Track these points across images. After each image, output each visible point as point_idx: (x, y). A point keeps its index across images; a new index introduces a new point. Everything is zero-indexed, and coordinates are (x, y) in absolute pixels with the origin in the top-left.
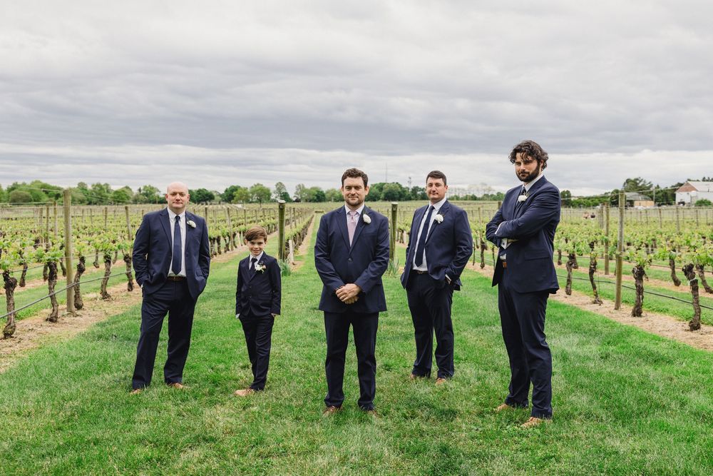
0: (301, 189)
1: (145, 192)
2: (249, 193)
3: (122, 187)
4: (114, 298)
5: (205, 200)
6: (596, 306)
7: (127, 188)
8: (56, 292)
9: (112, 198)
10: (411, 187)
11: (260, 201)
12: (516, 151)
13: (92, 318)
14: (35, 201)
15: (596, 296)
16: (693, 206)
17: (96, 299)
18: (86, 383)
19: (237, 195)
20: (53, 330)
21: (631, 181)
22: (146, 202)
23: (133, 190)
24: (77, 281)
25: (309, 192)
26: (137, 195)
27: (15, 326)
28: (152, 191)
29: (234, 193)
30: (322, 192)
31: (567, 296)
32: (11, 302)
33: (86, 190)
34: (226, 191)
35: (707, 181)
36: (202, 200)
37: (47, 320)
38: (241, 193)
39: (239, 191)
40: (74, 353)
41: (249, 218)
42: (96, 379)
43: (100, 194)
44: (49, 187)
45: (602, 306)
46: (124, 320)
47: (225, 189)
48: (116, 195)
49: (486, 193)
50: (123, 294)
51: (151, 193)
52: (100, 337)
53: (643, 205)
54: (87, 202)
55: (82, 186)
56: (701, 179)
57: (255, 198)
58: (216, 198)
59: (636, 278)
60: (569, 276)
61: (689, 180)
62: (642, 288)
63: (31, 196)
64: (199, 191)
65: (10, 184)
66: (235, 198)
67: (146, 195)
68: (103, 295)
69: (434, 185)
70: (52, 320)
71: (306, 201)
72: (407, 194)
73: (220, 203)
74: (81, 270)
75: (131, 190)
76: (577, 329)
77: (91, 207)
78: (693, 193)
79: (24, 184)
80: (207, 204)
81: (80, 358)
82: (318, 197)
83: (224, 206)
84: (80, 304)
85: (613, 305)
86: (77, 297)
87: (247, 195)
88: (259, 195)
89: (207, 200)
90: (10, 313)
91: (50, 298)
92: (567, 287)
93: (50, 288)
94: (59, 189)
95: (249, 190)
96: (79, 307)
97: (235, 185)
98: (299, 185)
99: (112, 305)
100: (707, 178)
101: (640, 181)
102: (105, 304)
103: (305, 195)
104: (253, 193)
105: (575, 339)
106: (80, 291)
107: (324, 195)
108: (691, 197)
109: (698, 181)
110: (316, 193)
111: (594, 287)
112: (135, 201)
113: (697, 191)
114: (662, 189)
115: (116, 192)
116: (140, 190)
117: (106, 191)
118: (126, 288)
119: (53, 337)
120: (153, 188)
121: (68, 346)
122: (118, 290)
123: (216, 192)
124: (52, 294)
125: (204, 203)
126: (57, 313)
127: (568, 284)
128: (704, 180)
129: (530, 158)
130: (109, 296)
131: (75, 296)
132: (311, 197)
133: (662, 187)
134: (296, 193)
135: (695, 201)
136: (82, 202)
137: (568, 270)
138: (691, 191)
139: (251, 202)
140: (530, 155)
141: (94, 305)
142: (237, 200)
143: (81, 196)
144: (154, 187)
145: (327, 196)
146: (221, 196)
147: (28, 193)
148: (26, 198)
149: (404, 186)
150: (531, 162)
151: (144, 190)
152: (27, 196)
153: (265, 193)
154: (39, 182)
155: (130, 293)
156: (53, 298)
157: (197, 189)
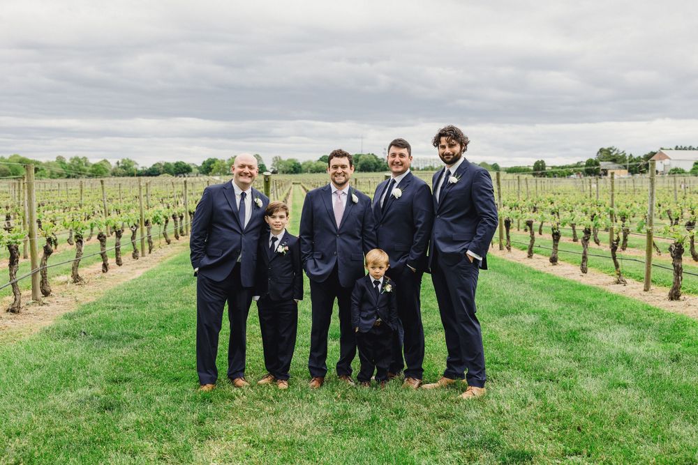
0: (277, 161)
1: (123, 165)
2: (226, 165)
3: (101, 160)
4: (86, 281)
5: (183, 173)
6: (620, 286)
7: (105, 161)
8: (17, 279)
9: (90, 171)
12: (441, 135)
13: (61, 306)
14: (14, 175)
15: (619, 275)
16: (667, 175)
17: (67, 282)
18: (41, 406)
19: (214, 167)
20: (13, 323)
21: (605, 150)
22: (124, 176)
23: (111, 163)
24: (43, 265)
25: (285, 164)
26: (115, 169)
28: (131, 164)
29: (212, 165)
30: (298, 164)
31: (582, 274)
33: (64, 163)
34: (204, 163)
35: (680, 149)
36: (180, 173)
37: (8, 311)
38: (218, 166)
39: (217, 163)
40: (32, 359)
42: (54, 400)
43: (78, 167)
44: (27, 160)
45: (628, 286)
46: (95, 310)
47: (202, 162)
48: (94, 169)
50: (97, 276)
51: (130, 166)
52: (66, 334)
53: (617, 174)
54: (66, 176)
55: (60, 160)
56: (673, 147)
58: (193, 170)
59: (673, 257)
60: (585, 253)
61: (662, 149)
62: (681, 268)
63: (10, 170)
64: (177, 164)
66: (213, 170)
67: (125, 168)
68: (75, 278)
69: (398, 156)
70: (13, 310)
71: (283, 172)
72: (382, 164)
73: (197, 175)
74: (48, 252)
75: (109, 163)
76: (620, 319)
77: (69, 180)
78: (666, 162)
79: (2, 158)
80: (185, 176)
81: (39, 366)
82: (295, 169)
83: (202, 179)
84: (48, 289)
86: (44, 282)
87: (224, 168)
89: (185, 172)
91: (11, 286)
92: (582, 265)
93: (11, 275)
94: (38, 162)
95: (226, 163)
96: (46, 294)
97: (213, 157)
98: (276, 158)
99: (84, 290)
100: (679, 147)
101: (614, 150)
102: (76, 288)
103: (282, 167)
105: (623, 332)
106: (47, 276)
107: (300, 167)
108: (665, 166)
109: (671, 149)
110: (293, 165)
111: (617, 266)
112: (114, 174)
113: (670, 159)
114: (636, 157)
115: (95, 165)
116: (118, 163)
117: (84, 164)
118: (101, 268)
119: (12, 333)
120: (131, 161)
121: (27, 347)
122: (92, 270)
123: (193, 164)
124: (13, 281)
125: (182, 175)
126: (19, 303)
127: (584, 261)
128: (677, 148)
129: (454, 142)
130: (81, 279)
131: (42, 282)
132: (288, 169)
133: (635, 156)
134: (273, 165)
135: (668, 170)
136: (60, 175)
137: (583, 247)
138: (664, 159)
139: (228, 174)
140: (454, 139)
141: (64, 290)
142: (214, 173)
143: (59, 170)
144: (133, 160)
145: (304, 167)
146: (198, 168)
147: (6, 167)
148: (4, 172)
149: (379, 157)
150: (455, 145)
151: (122, 163)
152: (5, 170)
154: (18, 156)
155: (104, 275)
156: (14, 285)
157: (175, 162)
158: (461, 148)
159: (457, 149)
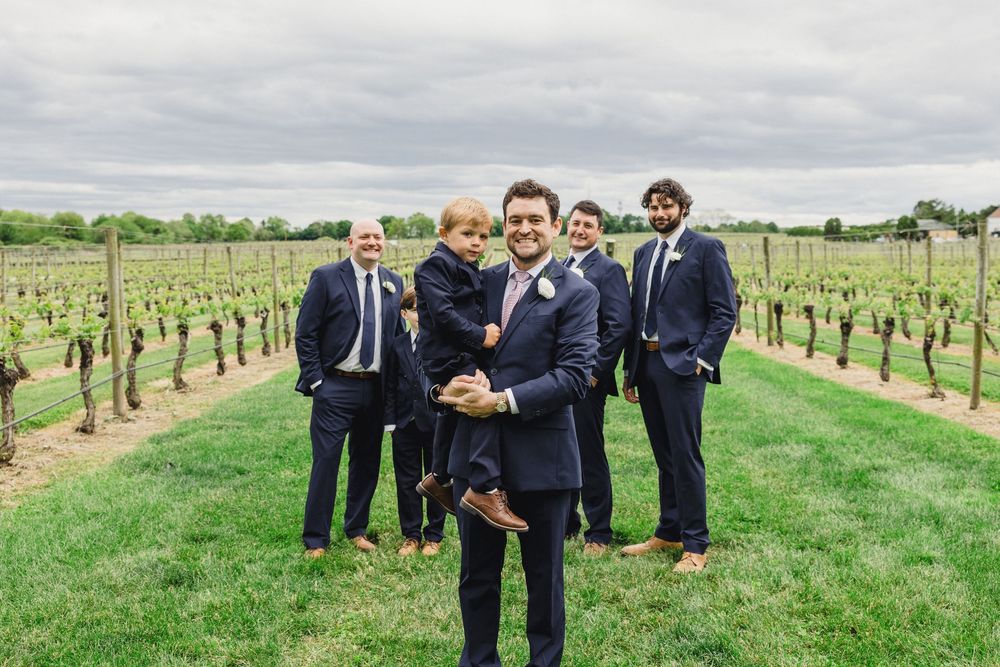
1: (270, 225)
2: (406, 225)
3: (240, 218)
4: (193, 387)
6: (935, 402)
7: (247, 220)
8: (91, 386)
9: (226, 233)
10: (622, 215)
11: (421, 236)
12: (652, 191)
13: (150, 424)
15: (935, 385)
17: (166, 389)
19: (390, 228)
20: (82, 448)
21: (925, 204)
22: (271, 239)
23: (254, 223)
24: (130, 366)
26: (260, 230)
27: (14, 447)
28: (280, 224)
31: (882, 382)
32: (8, 408)
33: (194, 223)
37: (77, 430)
38: (395, 226)
39: (394, 222)
40: (90, 504)
41: (404, 259)
43: (211, 228)
44: (145, 220)
45: (946, 401)
46: (194, 431)
48: (232, 230)
49: (724, 222)
50: (209, 380)
51: (278, 227)
52: (146, 466)
53: (943, 237)
54: (195, 240)
55: (189, 219)
57: (415, 232)
60: (886, 352)
64: (340, 224)
65: (96, 217)
67: (272, 229)
68: (177, 384)
70: (84, 430)
72: (616, 224)
74: (137, 349)
75: (252, 223)
76: (930, 453)
79: (113, 216)
81: (96, 515)
84: (136, 400)
85: (967, 400)
86: (132, 389)
87: (404, 229)
88: (419, 228)
90: (6, 425)
91: (81, 396)
92: (882, 370)
93: (82, 381)
94: (159, 222)
95: (406, 222)
96: (134, 405)
97: (388, 215)
99: (187, 400)
101: (938, 204)
102: (177, 396)
104: (412, 225)
105: (934, 473)
106: (136, 381)
111: (931, 372)
112: (258, 237)
115: (232, 226)
116: (263, 223)
117: (219, 224)
118: (215, 369)
119: (76, 463)
120: (280, 220)
122: (204, 372)
124: (85, 389)
126: (93, 420)
127: (884, 364)
129: (669, 201)
130: (185, 385)
131: (128, 389)
133: (969, 212)
136: (188, 239)
137: (884, 343)
139: (409, 238)
140: (670, 197)
141: (160, 400)
142: (390, 235)
143: (187, 231)
144: (282, 218)
150: (671, 206)
151: (269, 222)
153: (427, 225)
154: (133, 213)
155: (220, 379)
156: (87, 395)
157: (338, 221)
158: (681, 210)
159: (675, 211)
